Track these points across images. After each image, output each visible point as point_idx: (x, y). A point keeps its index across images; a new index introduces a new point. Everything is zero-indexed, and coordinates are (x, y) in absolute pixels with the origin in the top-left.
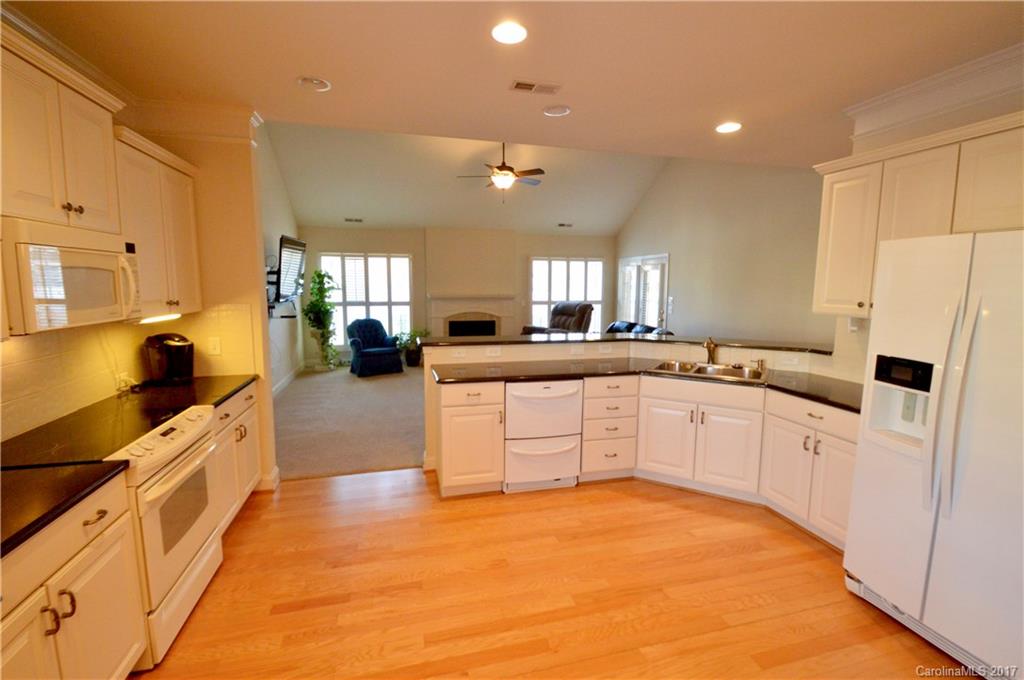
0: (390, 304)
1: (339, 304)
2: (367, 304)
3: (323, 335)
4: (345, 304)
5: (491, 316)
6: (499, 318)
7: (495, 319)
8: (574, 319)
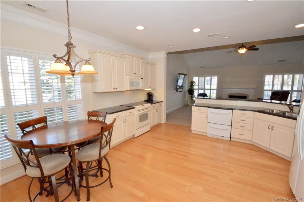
0: (210, 89)
1: (197, 89)
2: (204, 89)
3: (191, 97)
4: (198, 89)
5: (246, 94)
6: (248, 95)
7: (246, 95)
8: (279, 96)
